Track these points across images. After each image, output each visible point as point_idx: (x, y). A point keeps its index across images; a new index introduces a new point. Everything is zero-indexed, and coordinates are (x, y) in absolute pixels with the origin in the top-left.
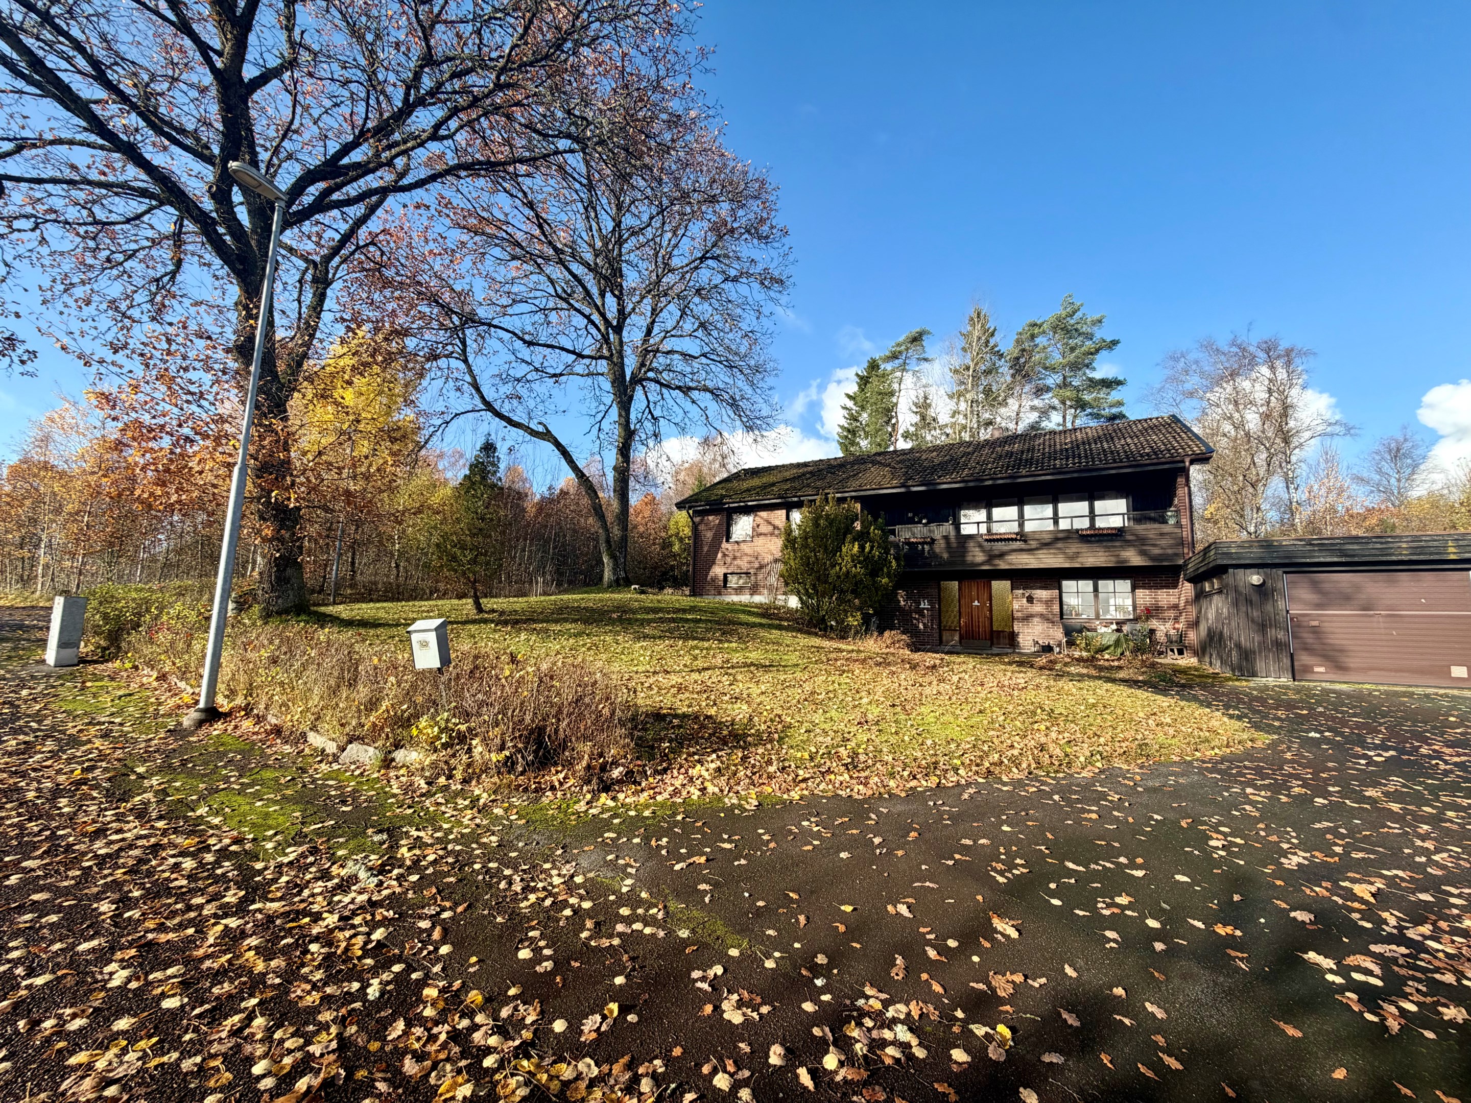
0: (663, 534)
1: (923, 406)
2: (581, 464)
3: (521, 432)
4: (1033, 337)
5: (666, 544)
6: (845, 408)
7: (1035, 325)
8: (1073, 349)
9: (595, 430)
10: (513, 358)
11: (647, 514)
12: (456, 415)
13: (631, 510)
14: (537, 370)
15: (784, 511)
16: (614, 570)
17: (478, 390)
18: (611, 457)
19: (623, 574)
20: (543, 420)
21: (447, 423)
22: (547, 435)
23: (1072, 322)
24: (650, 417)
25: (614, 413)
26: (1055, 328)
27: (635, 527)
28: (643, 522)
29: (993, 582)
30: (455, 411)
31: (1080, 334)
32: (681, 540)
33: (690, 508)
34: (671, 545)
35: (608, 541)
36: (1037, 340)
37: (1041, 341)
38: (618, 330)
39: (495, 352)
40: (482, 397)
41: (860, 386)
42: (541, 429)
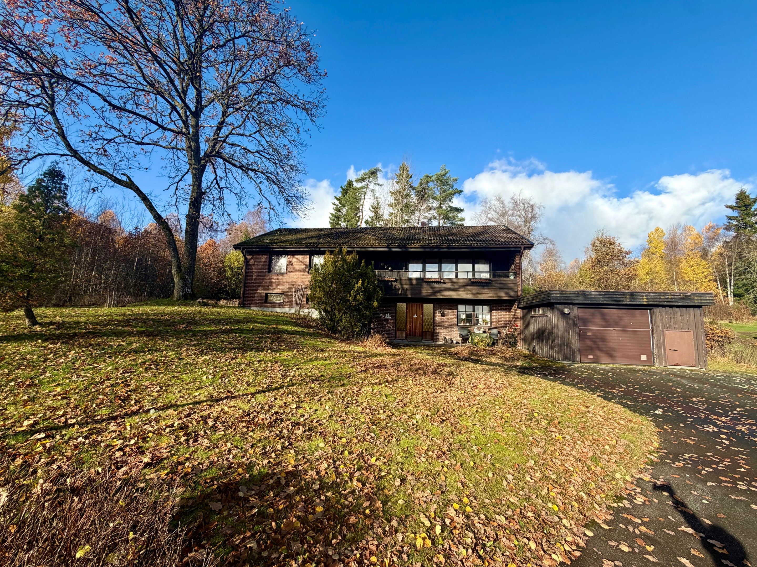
0: (220, 265)
1: (376, 209)
2: (159, 210)
3: (105, 178)
4: (427, 182)
5: (222, 271)
6: (334, 204)
7: (428, 177)
8: (444, 191)
9: (173, 188)
10: (103, 123)
11: (210, 251)
12: (39, 155)
13: (199, 249)
14: (125, 136)
15: (308, 256)
16: (183, 288)
17: (64, 138)
18: (185, 209)
19: (189, 291)
20: (127, 173)
21: (29, 160)
22: (131, 185)
23: (445, 178)
24: (216, 186)
25: (189, 179)
26: (437, 180)
27: (201, 259)
28: (207, 256)
29: (425, 305)
30: (38, 152)
31: (448, 185)
32: (232, 269)
33: (244, 249)
34: (225, 272)
35: (179, 268)
36: (429, 184)
37: (431, 184)
38: (197, 114)
39: (86, 117)
40: (68, 146)
41: (343, 193)
42: (124, 178)
